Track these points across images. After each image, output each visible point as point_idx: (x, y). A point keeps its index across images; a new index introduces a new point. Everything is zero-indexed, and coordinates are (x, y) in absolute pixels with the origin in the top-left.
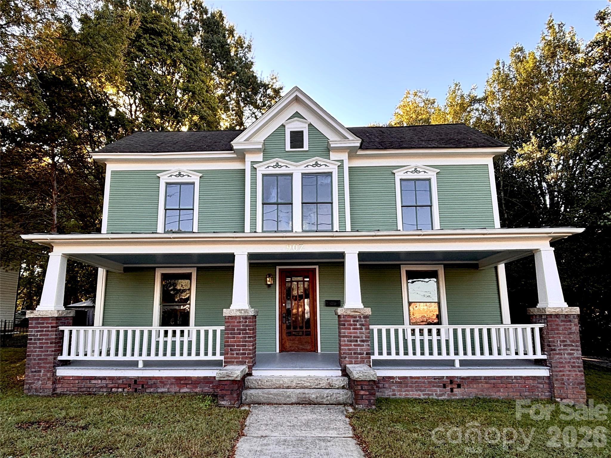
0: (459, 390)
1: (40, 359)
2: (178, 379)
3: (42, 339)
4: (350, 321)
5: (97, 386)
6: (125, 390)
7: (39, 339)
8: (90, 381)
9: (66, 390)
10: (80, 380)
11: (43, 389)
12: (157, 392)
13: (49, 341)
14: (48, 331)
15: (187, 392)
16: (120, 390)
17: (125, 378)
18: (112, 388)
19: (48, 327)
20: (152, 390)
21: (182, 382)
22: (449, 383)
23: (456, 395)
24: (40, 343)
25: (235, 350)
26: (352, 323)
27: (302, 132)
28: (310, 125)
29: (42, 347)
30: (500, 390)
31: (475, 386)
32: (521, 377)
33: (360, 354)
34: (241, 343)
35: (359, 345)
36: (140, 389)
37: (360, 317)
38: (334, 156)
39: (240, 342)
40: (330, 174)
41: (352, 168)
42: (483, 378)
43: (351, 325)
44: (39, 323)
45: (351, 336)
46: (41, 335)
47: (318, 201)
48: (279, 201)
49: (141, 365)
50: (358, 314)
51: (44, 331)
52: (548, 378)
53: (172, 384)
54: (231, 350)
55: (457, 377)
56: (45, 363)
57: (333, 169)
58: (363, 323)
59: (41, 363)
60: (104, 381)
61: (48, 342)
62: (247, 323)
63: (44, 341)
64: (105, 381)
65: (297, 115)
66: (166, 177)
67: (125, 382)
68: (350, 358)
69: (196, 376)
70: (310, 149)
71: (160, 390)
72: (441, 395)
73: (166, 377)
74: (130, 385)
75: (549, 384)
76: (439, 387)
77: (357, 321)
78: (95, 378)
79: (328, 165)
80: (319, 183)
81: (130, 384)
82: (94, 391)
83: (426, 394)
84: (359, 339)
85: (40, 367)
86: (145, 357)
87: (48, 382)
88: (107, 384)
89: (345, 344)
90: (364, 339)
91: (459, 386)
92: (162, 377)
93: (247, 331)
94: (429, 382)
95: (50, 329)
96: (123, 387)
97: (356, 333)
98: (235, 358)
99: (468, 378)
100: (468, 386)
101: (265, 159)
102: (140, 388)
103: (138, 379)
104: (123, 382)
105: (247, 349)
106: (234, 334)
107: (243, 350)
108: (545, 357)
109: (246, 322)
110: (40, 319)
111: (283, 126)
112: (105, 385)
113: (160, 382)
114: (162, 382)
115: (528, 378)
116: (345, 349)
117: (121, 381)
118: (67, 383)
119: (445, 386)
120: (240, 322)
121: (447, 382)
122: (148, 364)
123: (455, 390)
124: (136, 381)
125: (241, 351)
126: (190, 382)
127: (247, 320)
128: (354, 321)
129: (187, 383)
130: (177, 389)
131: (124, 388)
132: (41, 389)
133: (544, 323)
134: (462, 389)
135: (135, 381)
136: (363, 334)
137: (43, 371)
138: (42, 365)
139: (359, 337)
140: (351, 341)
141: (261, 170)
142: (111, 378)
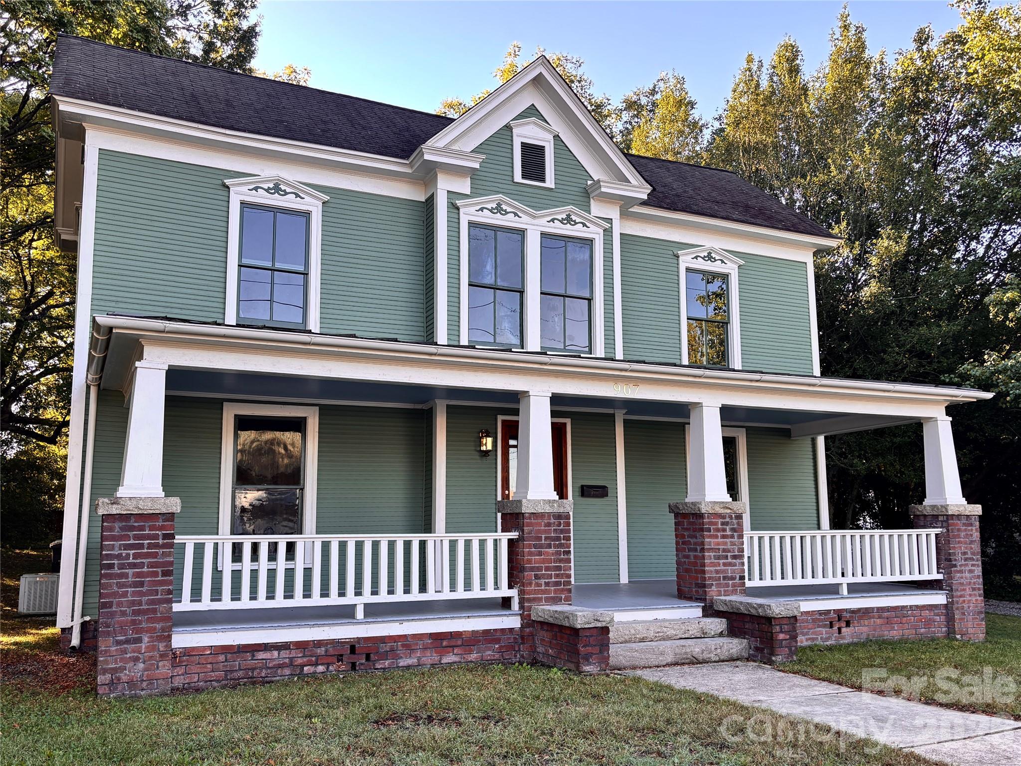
0: (848, 629)
1: (135, 613)
2: (437, 637)
3: (142, 565)
4: (716, 524)
5: (271, 665)
6: (331, 668)
7: (134, 566)
8: (253, 656)
9: (196, 680)
10: (229, 656)
11: (150, 680)
12: (398, 667)
13: (159, 570)
14: (157, 546)
15: (455, 662)
16: (321, 668)
17: (333, 642)
18: (302, 666)
19: (156, 537)
20: (387, 663)
21: (445, 643)
22: (837, 619)
23: (843, 638)
24: (138, 575)
25: (543, 577)
26: (720, 526)
27: (541, 149)
28: (557, 137)
29: (142, 584)
30: (894, 627)
31: (866, 622)
32: (917, 606)
33: (733, 578)
34: (553, 564)
35: (730, 564)
36: (362, 664)
37: (731, 517)
38: (597, 209)
39: (550, 561)
40: (589, 242)
41: (627, 238)
42: (875, 610)
43: (718, 530)
44: (132, 528)
45: (719, 549)
46: (136, 556)
47: (569, 293)
48: (500, 283)
49: (360, 614)
50: (729, 511)
51: (146, 546)
52: (946, 606)
53: (425, 648)
54: (537, 577)
55: (846, 610)
56: (149, 620)
57: (595, 233)
58: (735, 526)
59: (140, 622)
60: (284, 654)
61: (157, 572)
62: (562, 527)
63: (145, 569)
64: (288, 652)
65: (532, 112)
66: (245, 189)
67: (331, 651)
68: (718, 585)
69: (470, 629)
70: (559, 186)
71: (402, 663)
72: (828, 639)
73: (414, 636)
74: (340, 658)
75: (947, 615)
76: (824, 626)
77: (727, 524)
78: (266, 647)
79: (588, 224)
80: (569, 257)
81: (342, 655)
82: (263, 675)
83: (810, 639)
84: (729, 554)
85: (139, 631)
86: (367, 597)
87: (161, 664)
88: (291, 659)
89: (711, 563)
90: (737, 553)
91: (848, 624)
92: (405, 636)
93: (562, 541)
94: (814, 620)
95: (161, 541)
96: (325, 662)
97: (726, 544)
98: (544, 592)
99: (859, 610)
100: (858, 623)
101: (476, 191)
102: (364, 661)
103: (359, 643)
104: (326, 651)
105: (562, 574)
106: (541, 546)
107: (557, 576)
108: (940, 577)
109: (560, 524)
110: (133, 520)
111: (508, 128)
112: (287, 661)
113: (403, 646)
114: (407, 647)
115: (924, 608)
116: (712, 572)
117: (323, 649)
118: (199, 664)
119: (831, 626)
120: (549, 525)
121: (835, 617)
122: (374, 611)
123: (843, 630)
124: (353, 646)
125: (553, 580)
126: (459, 642)
127: (562, 521)
128: (723, 524)
129: (454, 644)
130: (435, 658)
131: (328, 665)
132: (143, 680)
133: (941, 528)
134: (852, 628)
135: (353, 649)
136: (735, 545)
137: (146, 639)
138: (144, 625)
139: (729, 551)
140: (719, 558)
141: (469, 214)
142: (301, 645)
